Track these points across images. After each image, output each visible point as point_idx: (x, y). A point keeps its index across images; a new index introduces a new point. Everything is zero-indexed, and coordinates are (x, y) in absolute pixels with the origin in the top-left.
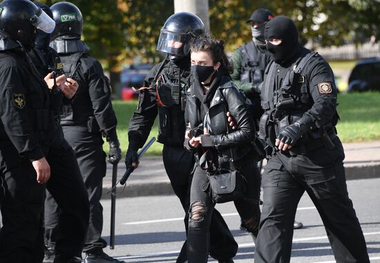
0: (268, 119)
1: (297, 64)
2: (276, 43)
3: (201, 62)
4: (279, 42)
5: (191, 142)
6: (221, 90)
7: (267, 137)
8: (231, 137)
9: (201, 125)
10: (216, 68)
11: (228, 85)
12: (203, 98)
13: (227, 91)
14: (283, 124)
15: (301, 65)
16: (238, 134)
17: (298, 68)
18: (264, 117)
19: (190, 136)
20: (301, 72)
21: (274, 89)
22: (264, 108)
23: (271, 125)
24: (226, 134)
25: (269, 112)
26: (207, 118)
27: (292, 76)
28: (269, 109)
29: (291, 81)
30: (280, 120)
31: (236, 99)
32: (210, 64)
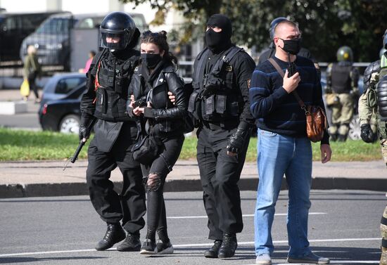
0: (197, 96)
1: (226, 55)
2: (216, 30)
3: (150, 51)
4: (220, 30)
5: (134, 110)
6: (164, 73)
7: (195, 110)
8: (169, 112)
9: (145, 98)
10: (162, 55)
11: (170, 69)
12: (148, 77)
13: (169, 75)
14: (209, 101)
15: (230, 56)
16: (175, 110)
17: (226, 59)
18: (194, 95)
19: (135, 106)
20: (229, 62)
21: (205, 73)
22: (194, 87)
23: (199, 101)
24: (165, 109)
25: (198, 91)
26: (150, 94)
27: (221, 64)
28: (199, 89)
29: (220, 68)
30: (207, 98)
31: (175, 83)
32: (157, 53)
